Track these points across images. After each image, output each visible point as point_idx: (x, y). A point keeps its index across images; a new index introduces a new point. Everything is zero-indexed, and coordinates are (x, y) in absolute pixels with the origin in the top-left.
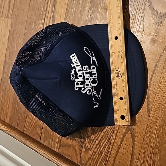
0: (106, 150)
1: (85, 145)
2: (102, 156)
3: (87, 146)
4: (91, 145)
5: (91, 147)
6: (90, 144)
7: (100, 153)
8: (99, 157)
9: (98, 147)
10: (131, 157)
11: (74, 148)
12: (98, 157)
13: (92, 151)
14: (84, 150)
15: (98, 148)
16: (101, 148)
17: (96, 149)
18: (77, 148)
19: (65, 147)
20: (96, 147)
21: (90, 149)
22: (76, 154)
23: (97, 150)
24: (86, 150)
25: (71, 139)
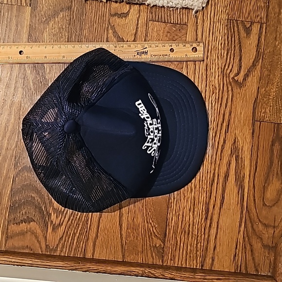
0: (85, 217)
1: (52, 222)
2: (80, 228)
3: (54, 223)
4: (61, 220)
5: (62, 222)
6: (59, 219)
7: (77, 225)
8: (76, 231)
9: (72, 218)
10: (120, 215)
11: (33, 233)
12: (74, 231)
13: (63, 226)
14: (50, 230)
15: (73, 220)
16: (76, 217)
17: (70, 222)
18: (39, 231)
19: (17, 238)
20: (69, 219)
21: (60, 225)
22: (38, 241)
23: (72, 222)
24: (53, 229)
25: (25, 223)
